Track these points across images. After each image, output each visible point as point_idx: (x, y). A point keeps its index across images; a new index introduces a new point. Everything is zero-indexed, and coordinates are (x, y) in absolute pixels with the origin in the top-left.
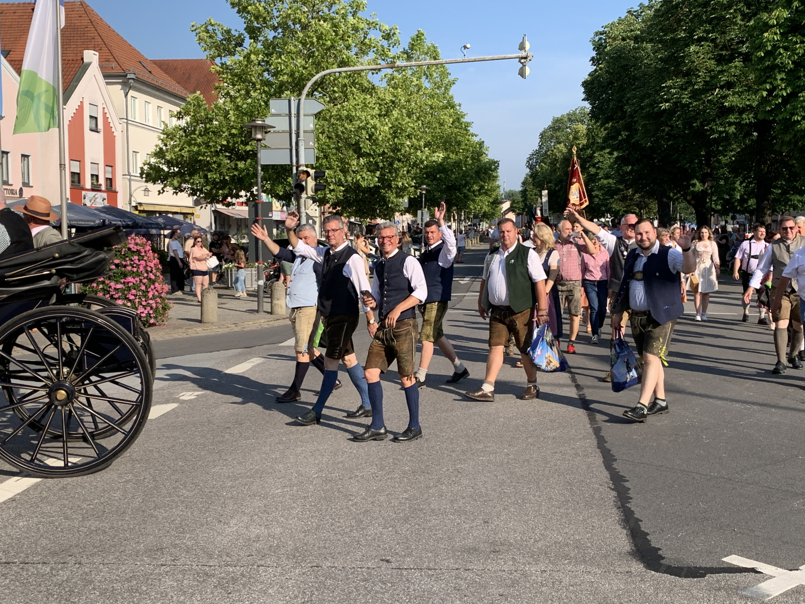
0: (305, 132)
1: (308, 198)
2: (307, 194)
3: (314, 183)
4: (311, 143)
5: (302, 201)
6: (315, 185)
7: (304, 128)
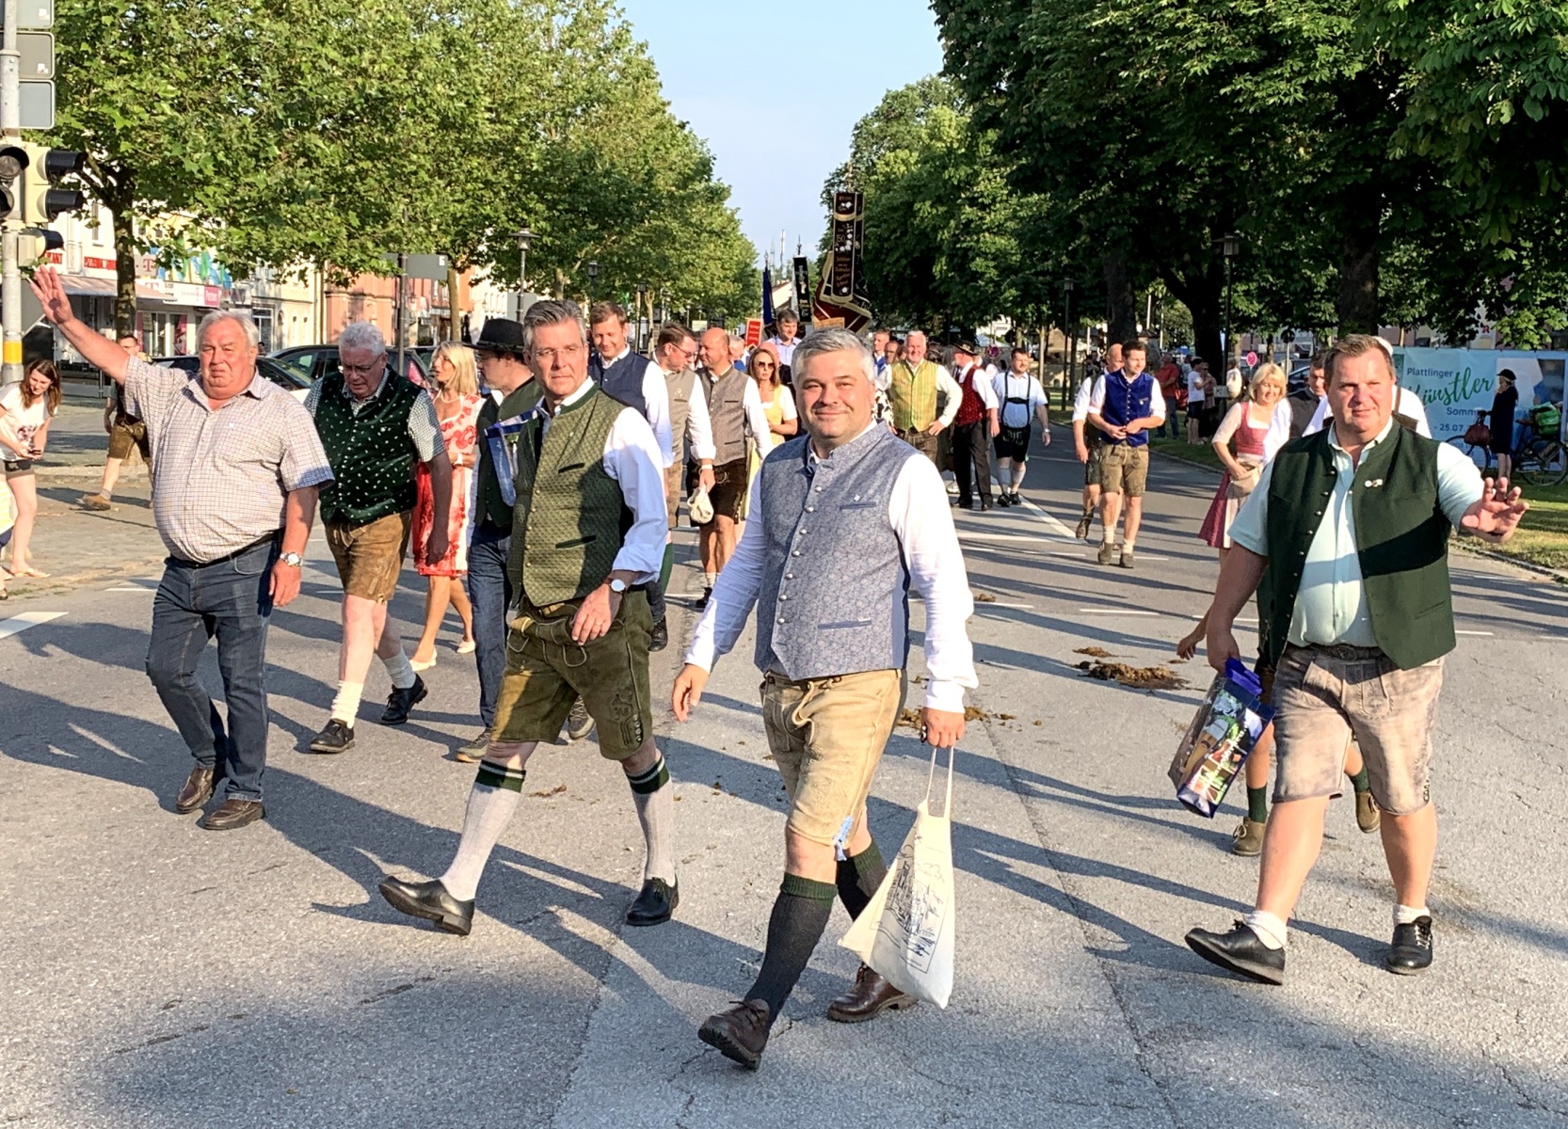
0: (21, 32)
1: (27, 231)
2: (23, 218)
3: (45, 187)
4: (41, 67)
5: (10, 238)
6: (50, 193)
7: (18, 18)
